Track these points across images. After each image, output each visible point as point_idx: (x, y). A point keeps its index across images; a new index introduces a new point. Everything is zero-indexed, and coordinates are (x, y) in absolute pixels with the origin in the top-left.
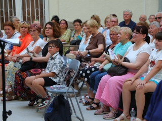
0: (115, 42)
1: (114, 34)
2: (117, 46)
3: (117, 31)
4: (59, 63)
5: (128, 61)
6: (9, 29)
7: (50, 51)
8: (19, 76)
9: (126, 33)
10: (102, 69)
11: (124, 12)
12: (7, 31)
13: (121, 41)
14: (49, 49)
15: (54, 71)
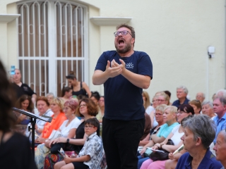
0: (160, 123)
1: (160, 114)
2: (162, 127)
3: (163, 110)
4: (95, 145)
5: (173, 144)
6: (43, 105)
7: (87, 132)
8: (49, 159)
9: (173, 113)
10: (144, 154)
11: (178, 89)
12: (41, 107)
13: (167, 122)
14: (85, 130)
15: (89, 154)
